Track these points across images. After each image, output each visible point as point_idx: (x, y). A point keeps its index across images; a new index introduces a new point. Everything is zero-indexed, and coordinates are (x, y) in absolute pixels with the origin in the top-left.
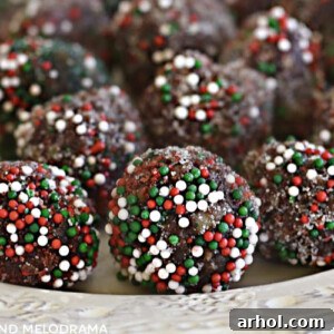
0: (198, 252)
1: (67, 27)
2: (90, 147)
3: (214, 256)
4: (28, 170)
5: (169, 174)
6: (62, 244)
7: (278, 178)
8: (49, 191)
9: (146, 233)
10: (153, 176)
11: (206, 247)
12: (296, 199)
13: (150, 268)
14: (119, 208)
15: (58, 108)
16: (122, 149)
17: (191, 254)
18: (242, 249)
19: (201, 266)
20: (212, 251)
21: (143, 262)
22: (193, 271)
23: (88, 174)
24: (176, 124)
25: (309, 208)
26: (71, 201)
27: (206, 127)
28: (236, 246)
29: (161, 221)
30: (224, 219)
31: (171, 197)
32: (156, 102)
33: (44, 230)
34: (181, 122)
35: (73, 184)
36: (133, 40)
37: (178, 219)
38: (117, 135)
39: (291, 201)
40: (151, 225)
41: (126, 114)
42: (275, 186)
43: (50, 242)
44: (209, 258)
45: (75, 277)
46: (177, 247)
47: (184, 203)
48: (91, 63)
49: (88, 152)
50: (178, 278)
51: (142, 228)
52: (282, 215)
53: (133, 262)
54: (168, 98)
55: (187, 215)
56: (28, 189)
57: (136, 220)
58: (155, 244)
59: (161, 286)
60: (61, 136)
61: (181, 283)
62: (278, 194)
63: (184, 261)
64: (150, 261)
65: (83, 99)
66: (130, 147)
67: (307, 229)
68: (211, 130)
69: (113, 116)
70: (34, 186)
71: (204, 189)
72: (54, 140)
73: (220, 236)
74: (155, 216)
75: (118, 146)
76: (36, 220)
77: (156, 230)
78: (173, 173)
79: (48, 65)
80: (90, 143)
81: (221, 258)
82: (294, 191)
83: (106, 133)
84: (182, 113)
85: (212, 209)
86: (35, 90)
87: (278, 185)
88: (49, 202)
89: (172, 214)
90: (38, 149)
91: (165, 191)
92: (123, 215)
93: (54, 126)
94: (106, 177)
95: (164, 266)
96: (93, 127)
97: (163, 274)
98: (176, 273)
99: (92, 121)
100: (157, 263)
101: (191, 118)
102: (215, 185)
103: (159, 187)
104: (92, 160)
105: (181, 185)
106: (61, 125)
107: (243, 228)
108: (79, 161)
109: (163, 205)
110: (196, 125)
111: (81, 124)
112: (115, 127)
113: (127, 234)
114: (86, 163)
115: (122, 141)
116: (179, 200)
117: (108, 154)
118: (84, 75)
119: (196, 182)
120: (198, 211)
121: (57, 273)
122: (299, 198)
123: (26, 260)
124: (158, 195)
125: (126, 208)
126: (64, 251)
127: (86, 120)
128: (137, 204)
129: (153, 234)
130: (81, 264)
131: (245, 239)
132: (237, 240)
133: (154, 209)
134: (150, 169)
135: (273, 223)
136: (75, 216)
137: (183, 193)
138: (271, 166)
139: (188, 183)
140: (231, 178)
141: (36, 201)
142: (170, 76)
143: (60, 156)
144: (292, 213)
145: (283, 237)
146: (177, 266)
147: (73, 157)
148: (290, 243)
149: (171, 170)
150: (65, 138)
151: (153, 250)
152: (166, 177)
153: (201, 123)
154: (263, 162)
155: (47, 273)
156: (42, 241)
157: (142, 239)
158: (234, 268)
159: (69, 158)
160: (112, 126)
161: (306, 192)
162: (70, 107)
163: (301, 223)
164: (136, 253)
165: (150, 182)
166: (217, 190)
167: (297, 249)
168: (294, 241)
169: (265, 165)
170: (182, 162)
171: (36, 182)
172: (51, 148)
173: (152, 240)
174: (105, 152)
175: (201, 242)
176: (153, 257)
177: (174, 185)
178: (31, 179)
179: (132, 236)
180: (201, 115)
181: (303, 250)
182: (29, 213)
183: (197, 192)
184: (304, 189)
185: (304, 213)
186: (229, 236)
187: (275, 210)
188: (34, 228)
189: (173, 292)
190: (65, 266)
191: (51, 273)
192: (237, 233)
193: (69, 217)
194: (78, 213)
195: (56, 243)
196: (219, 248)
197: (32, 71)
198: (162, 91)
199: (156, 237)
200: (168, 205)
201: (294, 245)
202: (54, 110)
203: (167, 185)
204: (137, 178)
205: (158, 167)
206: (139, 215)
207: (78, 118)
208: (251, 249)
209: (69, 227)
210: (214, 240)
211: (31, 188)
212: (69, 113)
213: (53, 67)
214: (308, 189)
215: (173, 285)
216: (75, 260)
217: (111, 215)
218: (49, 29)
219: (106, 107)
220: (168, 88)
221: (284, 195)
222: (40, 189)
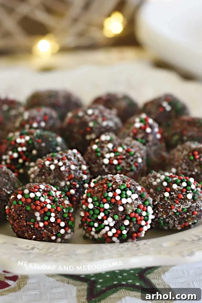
0: (127, 223)
1: (43, 124)
2: (67, 177)
3: (134, 225)
4: (42, 187)
5: (112, 186)
6: (62, 221)
7: (159, 189)
8: (53, 197)
9: (102, 214)
10: (104, 187)
11: (130, 221)
12: (168, 198)
13: (104, 231)
14: (88, 203)
15: (50, 159)
16: (82, 178)
17: (123, 224)
18: (146, 221)
19: (128, 229)
20: (133, 222)
21: (100, 228)
22: (125, 232)
23: (67, 189)
24: (104, 166)
25: (175, 202)
26: (63, 202)
27: (118, 168)
28: (144, 220)
29: (110, 209)
30: (139, 207)
31: (114, 197)
32: (93, 156)
33: (53, 215)
34: (106, 165)
35: (61, 194)
36: (75, 130)
37: (118, 207)
38: (79, 171)
39: (166, 199)
40: (105, 210)
41: (82, 161)
42: (158, 192)
43: (56, 220)
44: (131, 226)
45: (67, 237)
46: (117, 220)
47: (121, 199)
48: (59, 139)
49: (67, 179)
50: (117, 235)
51: (100, 212)
52: (162, 205)
53: (93, 229)
54: (99, 154)
55: (122, 205)
56: (44, 195)
57: (97, 208)
58: (107, 219)
59: (108, 240)
60: (53, 172)
61: (118, 238)
62: (160, 196)
63: (120, 227)
64: (104, 228)
65: (61, 155)
66: (85, 177)
67: (173, 212)
68: (120, 169)
69: (76, 162)
70: (46, 194)
71: (129, 193)
72: (49, 174)
73: (137, 215)
74: (107, 206)
75: (79, 176)
76: (49, 210)
77: (107, 213)
78: (114, 186)
79: (40, 141)
80: (67, 175)
81: (137, 226)
82: (167, 194)
83: (74, 170)
84: (106, 161)
85: (133, 202)
86: (34, 152)
87: (159, 192)
88: (54, 201)
89: (115, 205)
90: (42, 178)
91: (111, 194)
92: (91, 206)
93: (49, 168)
94: (75, 191)
95: (110, 230)
96: (68, 168)
97: (110, 234)
98: (116, 233)
99: (67, 165)
100: (107, 228)
101: (111, 164)
102: (134, 191)
103: (108, 192)
104: (68, 183)
105: (118, 191)
106: (52, 167)
107: (146, 211)
108: (63, 184)
109: (110, 201)
110: (114, 166)
111: (62, 166)
112: (78, 168)
113: (92, 216)
114: (66, 185)
115: (81, 174)
116: (118, 198)
117: (75, 180)
118: (57, 145)
119: (125, 190)
120: (127, 203)
121: (59, 235)
122: (169, 198)
123: (44, 229)
124: (108, 196)
125: (92, 203)
126: (63, 224)
127: (65, 164)
128: (97, 201)
129: (105, 215)
130: (69, 231)
131: (147, 216)
132: (144, 217)
133: (106, 203)
134: (102, 184)
135: (158, 209)
136: (66, 208)
137: (120, 195)
138: (155, 183)
139: (122, 190)
140: (139, 188)
141: (48, 201)
142: (99, 144)
143: (53, 181)
144: (166, 204)
145: (162, 216)
146: (117, 230)
147: (59, 182)
148: (166, 219)
149: (113, 184)
150: (55, 173)
151: (106, 222)
152: (111, 188)
153: (116, 166)
154: (150, 181)
155: (54, 235)
156: (53, 220)
157: (100, 217)
158: (142, 231)
159: (57, 182)
160: (76, 167)
161: (173, 194)
162: (56, 159)
163: (171, 209)
164: (96, 225)
165: (103, 190)
166: (134, 193)
167: (168, 222)
168: (167, 218)
169: (152, 183)
170: (117, 181)
171: (46, 192)
172: (48, 178)
173: (105, 218)
174: (74, 179)
175: (128, 218)
176: (105, 226)
177: (115, 191)
178: (44, 191)
179: (95, 216)
180: (115, 162)
181: (171, 222)
182: (46, 207)
183: (126, 194)
184: (172, 193)
185: (172, 204)
186: (141, 215)
187: (158, 203)
188: (48, 213)
189: (114, 242)
190: (62, 231)
191: (56, 235)
192: (144, 214)
193: (63, 208)
194: (67, 207)
195: (59, 220)
196: (137, 221)
197: (33, 143)
198: (96, 151)
199: (107, 216)
200: (113, 201)
201: (167, 220)
202: (48, 160)
203: (111, 191)
204: (96, 189)
205: (106, 183)
206: (99, 206)
207: (61, 164)
208: (150, 222)
209: (64, 213)
210: (135, 217)
211: (45, 195)
212: (56, 162)
213: (43, 142)
214: (173, 193)
215: (115, 239)
216: (67, 228)
217: (84, 207)
218: (35, 125)
219: (73, 158)
220: (99, 150)
221: (162, 196)
222: (49, 196)
